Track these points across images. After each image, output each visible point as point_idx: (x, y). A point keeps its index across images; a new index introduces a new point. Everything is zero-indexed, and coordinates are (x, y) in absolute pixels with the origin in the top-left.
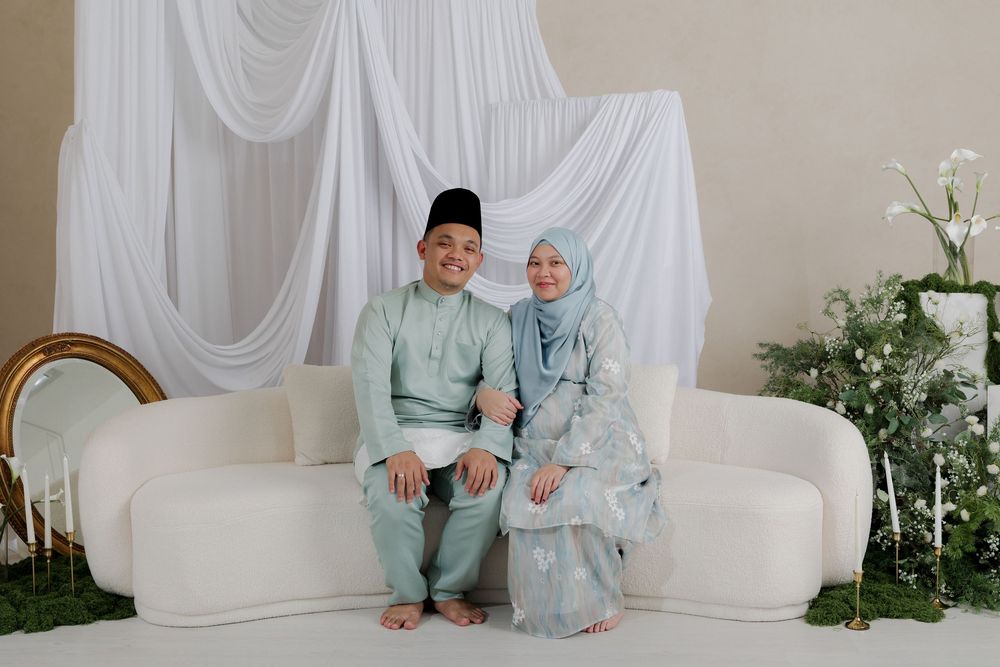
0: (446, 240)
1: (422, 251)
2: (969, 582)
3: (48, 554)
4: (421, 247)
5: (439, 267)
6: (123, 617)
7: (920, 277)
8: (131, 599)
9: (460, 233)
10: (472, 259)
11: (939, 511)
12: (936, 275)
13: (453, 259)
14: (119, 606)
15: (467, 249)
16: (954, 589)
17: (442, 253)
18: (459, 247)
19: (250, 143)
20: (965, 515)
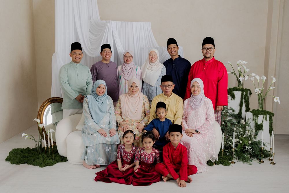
0: (75, 53)
1: (71, 56)
2: (241, 156)
3: (49, 148)
4: (70, 55)
5: (75, 59)
6: (64, 162)
7: (233, 87)
8: (67, 158)
9: (78, 51)
10: (81, 56)
11: (234, 141)
12: (236, 87)
13: (77, 57)
14: (64, 159)
15: (80, 54)
16: (238, 157)
17: (75, 56)
18: (78, 54)
19: (90, 57)
20: (241, 142)
